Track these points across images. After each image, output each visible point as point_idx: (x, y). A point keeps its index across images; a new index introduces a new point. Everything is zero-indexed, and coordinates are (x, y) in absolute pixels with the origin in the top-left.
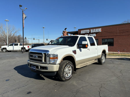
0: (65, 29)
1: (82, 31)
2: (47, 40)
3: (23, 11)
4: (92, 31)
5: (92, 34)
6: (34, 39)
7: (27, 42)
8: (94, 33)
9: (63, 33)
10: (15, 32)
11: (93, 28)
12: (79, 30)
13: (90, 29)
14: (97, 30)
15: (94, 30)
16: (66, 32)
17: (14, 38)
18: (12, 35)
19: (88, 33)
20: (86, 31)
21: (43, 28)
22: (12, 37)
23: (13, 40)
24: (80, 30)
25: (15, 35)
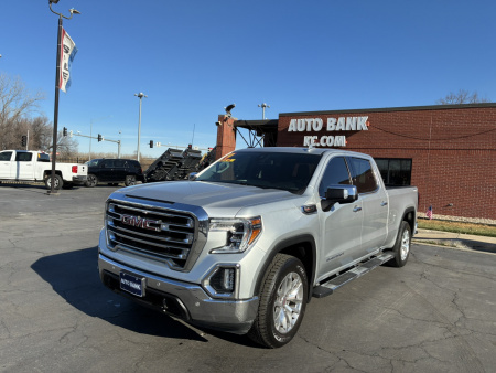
0: (230, 108)
1: (293, 122)
2: (151, 144)
3: (60, 22)
4: (331, 124)
5: (331, 137)
6: (99, 139)
7: (72, 148)
8: (340, 133)
9: (218, 124)
10: (21, 102)
11: (336, 114)
12: (281, 115)
13: (324, 115)
14: (351, 123)
15: (341, 120)
16: (230, 122)
17: (17, 130)
18: (11, 115)
19: (316, 130)
20: (309, 121)
21: (140, 97)
22: (9, 124)
23: (12, 135)
24: (286, 117)
25: (23, 116)
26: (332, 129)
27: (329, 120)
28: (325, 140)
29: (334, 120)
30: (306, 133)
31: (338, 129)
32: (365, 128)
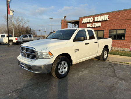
0: (65, 17)
1: (84, 19)
5: (96, 23)
8: (99, 22)
12: (80, 18)
14: (103, 18)
15: (99, 17)
19: (91, 21)
20: (89, 18)
24: (82, 18)
26: (96, 21)
27: (95, 17)
28: (94, 25)
29: (97, 17)
30: (88, 23)
31: (98, 21)
32: (108, 19)
